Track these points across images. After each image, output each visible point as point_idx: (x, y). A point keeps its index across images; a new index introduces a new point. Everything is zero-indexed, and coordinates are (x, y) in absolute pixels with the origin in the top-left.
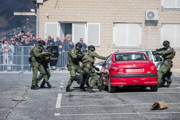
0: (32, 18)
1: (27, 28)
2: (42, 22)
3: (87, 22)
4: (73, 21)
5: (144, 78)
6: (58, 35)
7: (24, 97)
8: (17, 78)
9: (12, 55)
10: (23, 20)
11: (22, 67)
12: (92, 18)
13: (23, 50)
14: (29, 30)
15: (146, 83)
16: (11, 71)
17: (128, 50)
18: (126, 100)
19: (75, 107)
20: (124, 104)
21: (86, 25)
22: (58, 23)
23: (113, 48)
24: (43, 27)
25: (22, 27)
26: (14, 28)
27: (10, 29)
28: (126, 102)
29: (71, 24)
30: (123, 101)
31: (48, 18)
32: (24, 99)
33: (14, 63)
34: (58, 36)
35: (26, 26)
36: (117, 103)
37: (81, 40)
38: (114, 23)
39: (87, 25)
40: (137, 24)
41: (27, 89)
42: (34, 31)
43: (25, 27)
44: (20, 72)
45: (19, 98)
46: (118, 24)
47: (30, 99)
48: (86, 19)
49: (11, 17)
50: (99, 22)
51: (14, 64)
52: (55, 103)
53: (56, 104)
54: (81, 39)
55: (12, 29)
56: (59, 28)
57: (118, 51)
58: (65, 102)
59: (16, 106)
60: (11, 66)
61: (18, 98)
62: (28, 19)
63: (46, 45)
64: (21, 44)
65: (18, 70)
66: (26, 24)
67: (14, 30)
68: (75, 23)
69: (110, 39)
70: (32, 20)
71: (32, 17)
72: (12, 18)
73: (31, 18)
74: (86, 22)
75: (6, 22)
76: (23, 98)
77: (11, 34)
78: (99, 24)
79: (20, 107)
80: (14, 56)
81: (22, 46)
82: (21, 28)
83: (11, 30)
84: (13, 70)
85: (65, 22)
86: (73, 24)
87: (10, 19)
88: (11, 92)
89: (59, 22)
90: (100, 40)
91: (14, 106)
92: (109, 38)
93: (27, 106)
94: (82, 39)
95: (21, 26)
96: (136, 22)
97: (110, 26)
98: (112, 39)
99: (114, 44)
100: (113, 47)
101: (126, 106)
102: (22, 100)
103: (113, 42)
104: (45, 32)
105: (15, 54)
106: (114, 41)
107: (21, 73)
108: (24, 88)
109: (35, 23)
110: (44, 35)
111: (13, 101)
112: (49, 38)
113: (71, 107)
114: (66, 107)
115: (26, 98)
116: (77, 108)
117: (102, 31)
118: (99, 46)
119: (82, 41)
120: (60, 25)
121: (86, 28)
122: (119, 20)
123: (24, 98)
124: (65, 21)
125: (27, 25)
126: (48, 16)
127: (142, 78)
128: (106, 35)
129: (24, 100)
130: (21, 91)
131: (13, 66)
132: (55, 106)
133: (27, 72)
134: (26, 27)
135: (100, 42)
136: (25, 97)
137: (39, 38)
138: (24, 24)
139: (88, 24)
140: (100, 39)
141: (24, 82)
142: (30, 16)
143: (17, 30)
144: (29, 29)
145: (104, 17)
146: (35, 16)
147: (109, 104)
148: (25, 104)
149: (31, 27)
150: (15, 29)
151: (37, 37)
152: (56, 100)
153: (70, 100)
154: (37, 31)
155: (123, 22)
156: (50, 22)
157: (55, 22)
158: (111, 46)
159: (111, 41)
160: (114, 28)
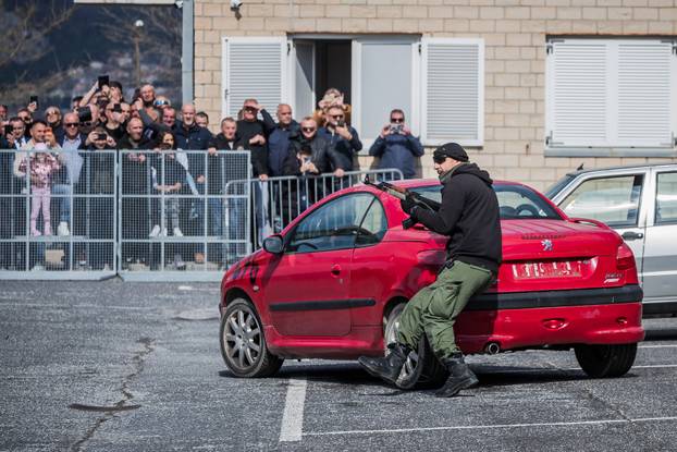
0: (159, 19)
1: (135, 62)
2: (210, 37)
3: (421, 35)
4: (355, 30)
5: (592, 310)
6: (288, 96)
7: (128, 391)
8: (93, 301)
9: (69, 193)
10: (118, 25)
11: (117, 252)
12: (448, 13)
13: (118, 168)
14: (148, 75)
15: (600, 332)
16: (66, 268)
18: (612, 401)
19: (371, 435)
20: (600, 418)
21: (415, 46)
22: (283, 41)
23: (546, 157)
24: (217, 60)
25: (110, 60)
26: (75, 66)
27: (57, 71)
28: (611, 407)
29: (348, 44)
30: (596, 404)
31: (238, 17)
32: (129, 403)
33: (79, 229)
34: (283, 101)
35: (131, 56)
36: (568, 413)
37: (398, 116)
38: (549, 37)
39: (424, 50)
40: (658, 42)
41: (142, 354)
42: (170, 79)
43: (124, 61)
44: (106, 272)
45: (103, 396)
46: (567, 41)
47: (155, 402)
48: (419, 19)
49: (58, 13)
50: (480, 34)
51: (75, 234)
52: (277, 417)
53: (280, 423)
54: (395, 111)
55: (65, 69)
56: (288, 63)
57: (581, 168)
58: (323, 411)
59: (90, 434)
60: (65, 246)
61: (98, 395)
62: (139, 23)
63: (231, 144)
64: (109, 138)
65: (95, 264)
66: (132, 46)
67: (73, 72)
68: (368, 36)
69: (531, 116)
70: (158, 24)
71: (161, 14)
72: (63, 20)
73: (154, 19)
74: (418, 36)
75: (37, 36)
76: (123, 397)
77: (59, 93)
78: (480, 42)
79: (112, 437)
80: (76, 200)
82: (105, 62)
83: (59, 75)
84: (74, 263)
85: (316, 33)
86: (354, 43)
87: (56, 23)
88: (65, 368)
89: (289, 34)
90: (486, 121)
91: (81, 434)
92: (529, 108)
93: (142, 434)
94: (400, 112)
95: (108, 56)
96: (653, 31)
97: (531, 53)
98: (540, 115)
99: (547, 134)
100: (547, 148)
101: (610, 426)
102: (120, 407)
103: (543, 127)
104: (226, 84)
105: (80, 188)
106: (551, 124)
107: (112, 277)
108: (129, 348)
109: (175, 42)
110: (220, 98)
111: (77, 412)
113: (353, 437)
114: (328, 439)
115: (138, 395)
116: (380, 439)
117: (494, 74)
118: (480, 148)
119: (401, 120)
120: (293, 51)
121: (417, 61)
122: (572, 21)
123: (129, 396)
124: (319, 30)
125: (138, 49)
126: (235, 9)
127: (585, 310)
128: (510, 94)
129: (130, 408)
130: (114, 361)
131: (75, 244)
132: (279, 430)
133: (141, 271)
134: (130, 61)
135: (486, 127)
136: (133, 393)
137: (198, 110)
138: (124, 47)
139: (425, 41)
140: (486, 114)
141: (130, 321)
142: (153, 9)
143: (88, 73)
144: (144, 68)
145: (500, 10)
146: (175, 5)
147: (533, 419)
148: (134, 425)
149: (153, 59)
150: (80, 70)
151: (187, 107)
152: (281, 405)
153: (346, 405)
154: (186, 79)
155: (592, 30)
156: (246, 35)
157: (272, 34)
158: (534, 147)
159: (535, 121)
160: (551, 60)
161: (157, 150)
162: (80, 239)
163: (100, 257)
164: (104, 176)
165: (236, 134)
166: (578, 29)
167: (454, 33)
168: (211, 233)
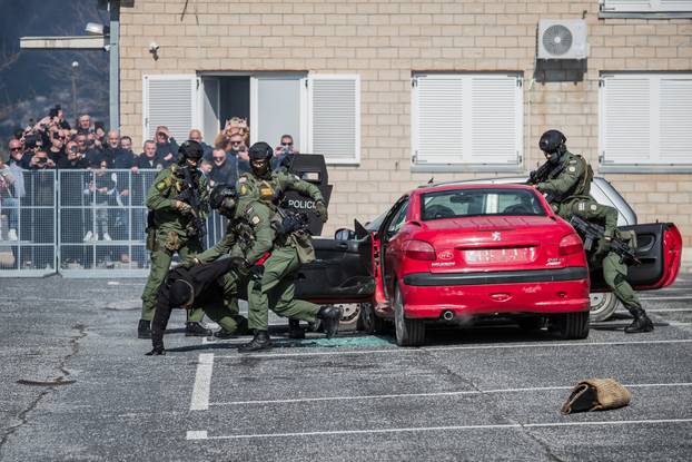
0: (92, 60)
1: (72, 96)
2: (132, 74)
3: (307, 72)
4: (253, 68)
5: (534, 286)
6: (197, 124)
7: (65, 369)
8: (37, 294)
9: (18, 206)
10: (58, 65)
11: (57, 253)
12: (330, 53)
13: (57, 184)
14: (83, 107)
15: (541, 303)
16: (15, 267)
17: (471, 176)
18: (467, 376)
19: (266, 405)
20: (457, 390)
21: (303, 81)
22: (194, 78)
23: (412, 172)
24: (138, 94)
25: (52, 94)
26: (22, 101)
27: (7, 104)
28: (466, 381)
29: (247, 78)
30: (454, 379)
31: (156, 58)
32: (66, 379)
34: (193, 128)
35: (69, 92)
36: (429, 386)
37: (287, 141)
38: (414, 73)
39: (310, 84)
40: (505, 76)
41: (77, 338)
42: (101, 110)
43: (63, 95)
44: (48, 270)
45: (45, 373)
46: (429, 76)
47: (88, 378)
48: (305, 59)
49: (8, 56)
50: (356, 70)
51: (22, 239)
52: (188, 390)
53: (191, 395)
54: (285, 137)
55: (15, 102)
56: (198, 97)
57: (431, 181)
58: (226, 385)
59: (33, 405)
60: (14, 249)
61: (41, 372)
62: (75, 64)
63: (151, 163)
64: (49, 161)
66: (70, 83)
67: (22, 105)
68: (263, 74)
69: (399, 138)
70: (91, 65)
71: (93, 56)
72: (12, 61)
73: (87, 59)
74: (304, 73)
76: (62, 374)
77: (10, 122)
78: (357, 77)
79: (51, 407)
80: (22, 211)
81: (56, 168)
82: (48, 97)
83: (10, 107)
84: (22, 263)
85: (220, 71)
86: (252, 79)
87: (7, 64)
88: (14, 350)
89: (197, 72)
90: (362, 143)
91: (26, 405)
92: (397, 132)
93: (77, 404)
94: (289, 137)
95: (50, 91)
96: (501, 67)
97: (398, 86)
98: (406, 137)
99: (413, 153)
100: (413, 165)
101: (465, 396)
102: (59, 382)
103: (410, 148)
104: (146, 113)
105: (26, 201)
106: (416, 144)
107: (53, 274)
108: (66, 333)
109: (105, 78)
110: (141, 125)
111: (23, 386)
112: (161, 134)
113: (251, 406)
114: (231, 408)
115: (74, 372)
116: (274, 408)
117: (369, 103)
118: (357, 165)
119: (290, 144)
120: (202, 86)
121: (305, 93)
122: (433, 59)
123: (67, 373)
124: (223, 68)
125: (74, 85)
126: (153, 51)
127: (527, 287)
128: (382, 120)
129: (67, 383)
130: (54, 345)
131: (22, 248)
132: (190, 401)
133: (77, 270)
134: (68, 95)
135: (362, 148)
136: (70, 371)
138: (64, 84)
139: (311, 77)
140: (362, 137)
141: (66, 311)
142: (87, 52)
143: (36, 106)
144: (80, 101)
145: (374, 51)
146: (104, 49)
147: (401, 391)
148: (70, 397)
149: (88, 94)
150: (28, 103)
151: (113, 134)
152: (192, 380)
153: (246, 379)
154: (113, 109)
155: (450, 66)
156: (162, 73)
157: (184, 72)
158: (402, 165)
159: (403, 143)
160: (416, 91)
161: (89, 169)
162: (27, 243)
163: (43, 258)
164: (46, 191)
165: (156, 154)
166: (438, 66)
167: (335, 70)
168: (134, 238)
